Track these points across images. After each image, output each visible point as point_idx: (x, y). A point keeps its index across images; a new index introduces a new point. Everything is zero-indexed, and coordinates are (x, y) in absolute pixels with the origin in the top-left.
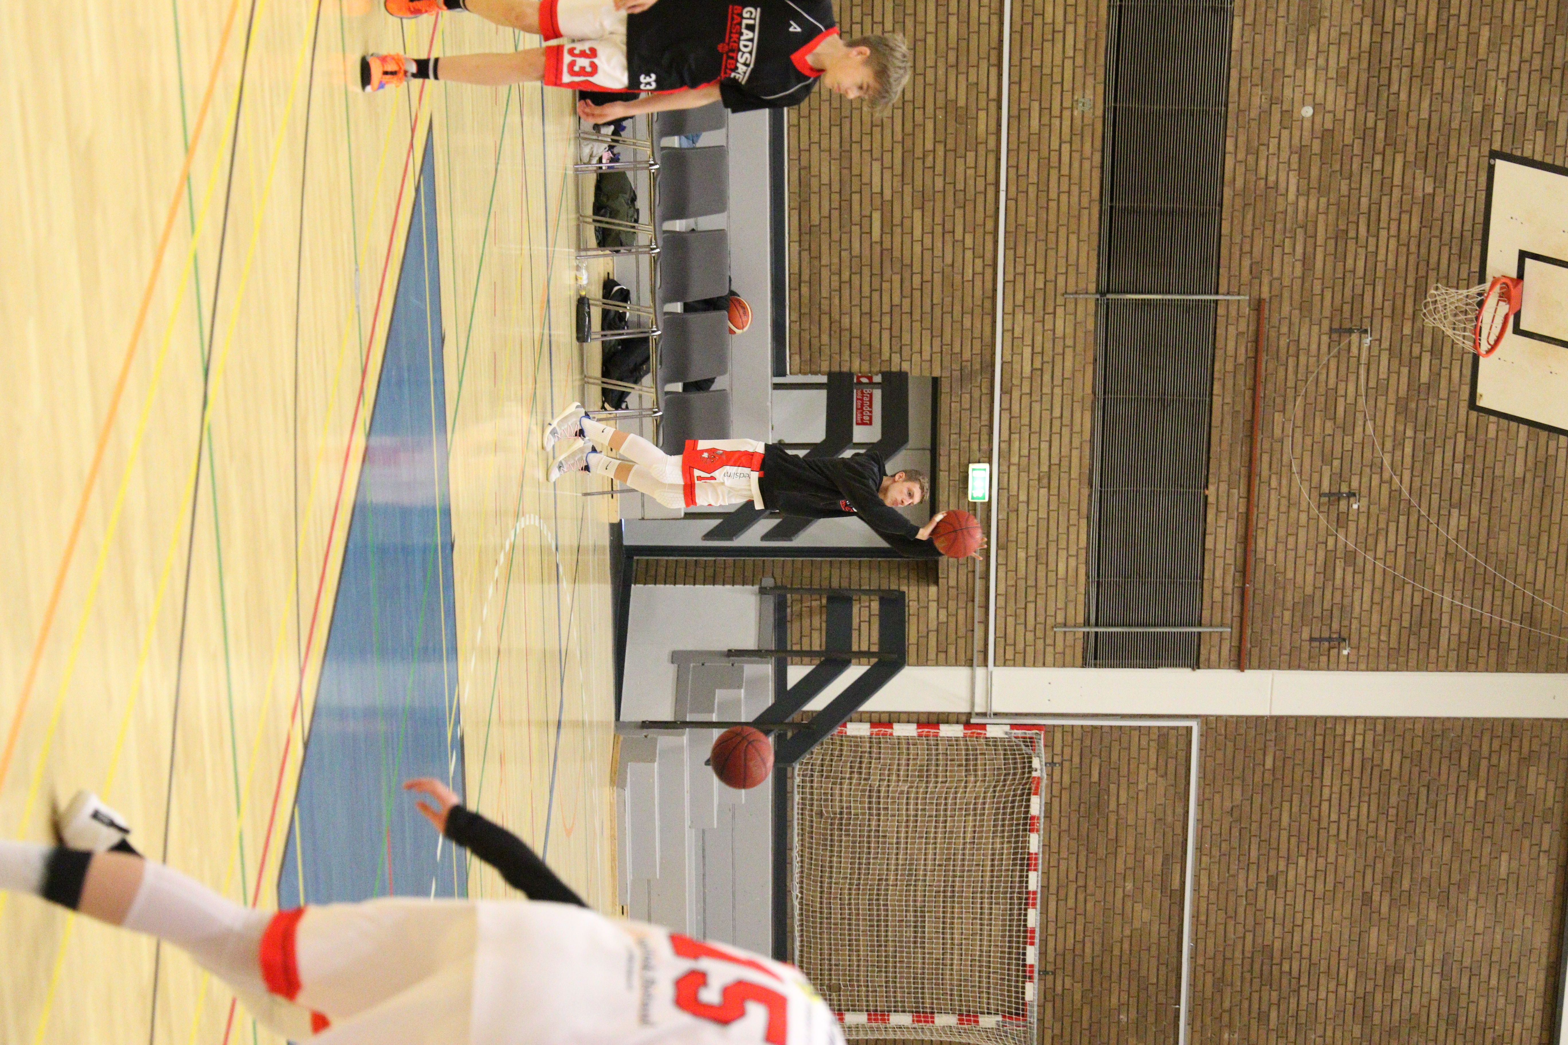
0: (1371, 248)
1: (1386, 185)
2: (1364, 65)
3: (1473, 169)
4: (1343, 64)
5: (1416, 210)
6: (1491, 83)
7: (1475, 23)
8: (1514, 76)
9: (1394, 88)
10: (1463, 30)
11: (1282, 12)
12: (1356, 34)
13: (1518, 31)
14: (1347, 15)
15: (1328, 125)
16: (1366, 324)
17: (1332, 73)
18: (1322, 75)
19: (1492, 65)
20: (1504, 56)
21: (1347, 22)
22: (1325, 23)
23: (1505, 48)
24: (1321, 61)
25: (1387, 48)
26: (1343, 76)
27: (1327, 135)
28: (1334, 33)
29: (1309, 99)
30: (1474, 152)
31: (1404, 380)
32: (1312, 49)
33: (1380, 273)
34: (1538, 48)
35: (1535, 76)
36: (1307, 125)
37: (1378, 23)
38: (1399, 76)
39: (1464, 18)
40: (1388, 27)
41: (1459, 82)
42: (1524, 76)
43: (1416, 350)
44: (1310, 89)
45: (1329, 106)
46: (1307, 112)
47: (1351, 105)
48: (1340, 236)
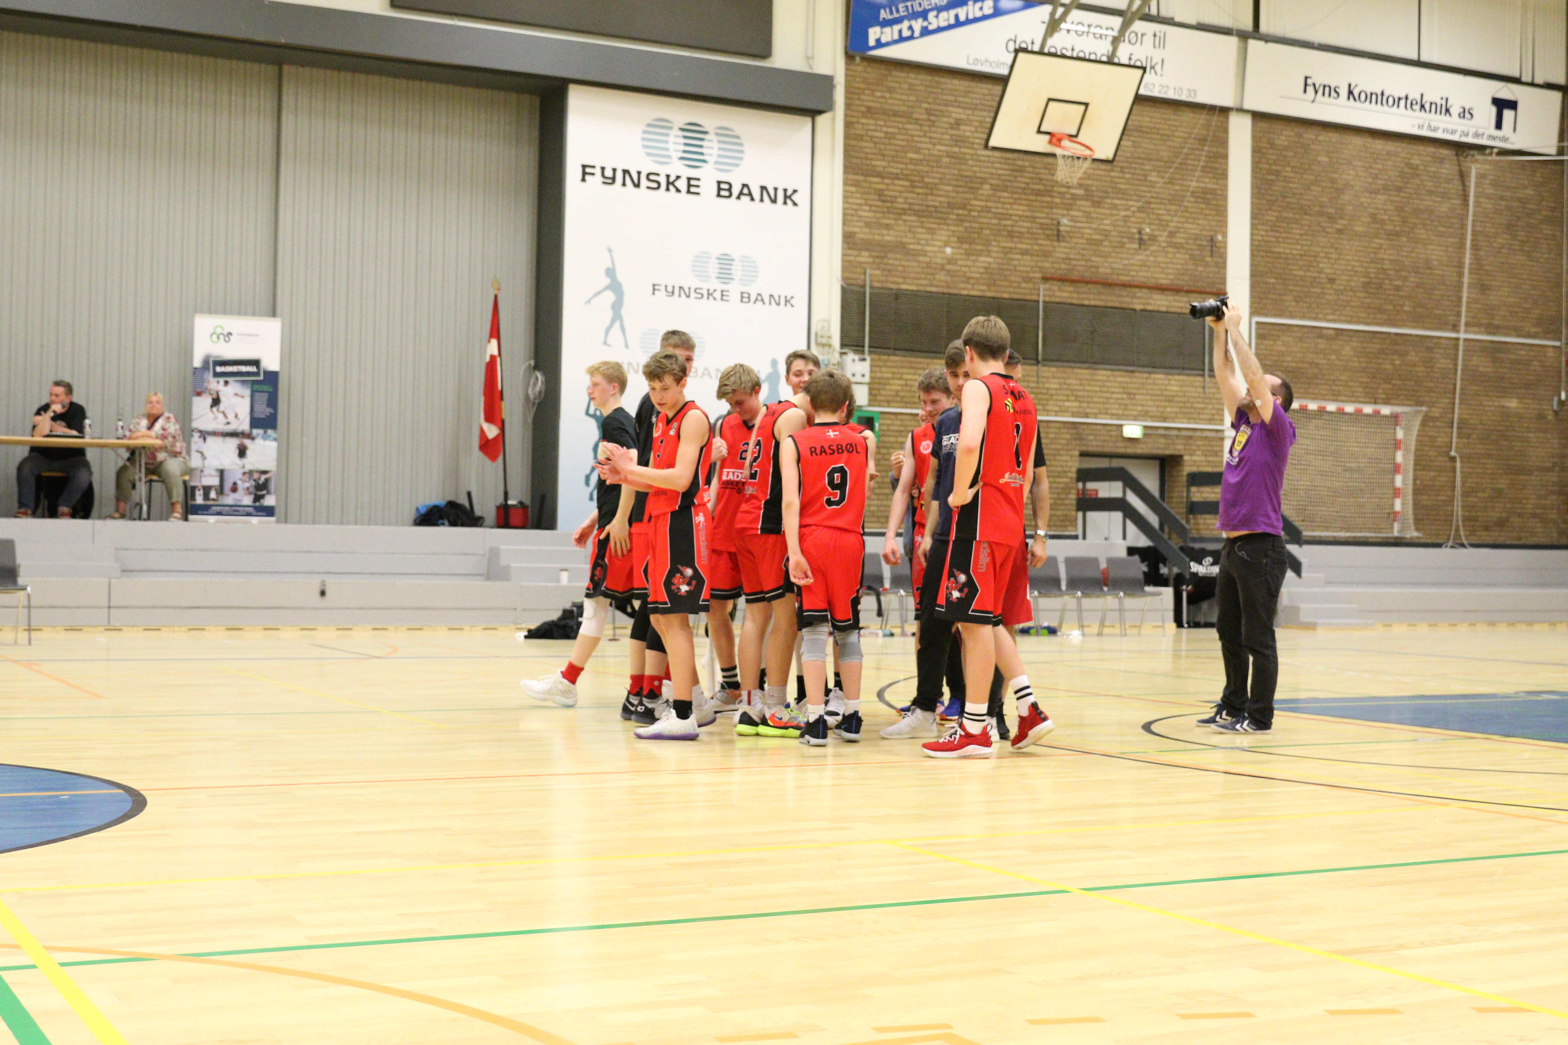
0: (1017, 218)
1: (986, 210)
2: (925, 219)
4: (924, 231)
5: (999, 194)
6: (936, 153)
7: (906, 160)
8: (933, 141)
9: (937, 204)
10: (909, 167)
11: (898, 263)
12: (909, 223)
13: (910, 138)
14: (900, 228)
15: (955, 239)
16: (1055, 222)
17: (929, 237)
18: (930, 242)
19: (926, 152)
20: (923, 145)
21: (904, 228)
22: (905, 240)
23: (918, 145)
24: (923, 242)
25: (917, 207)
26: (931, 231)
27: (961, 240)
28: (909, 235)
29: (942, 249)
30: (970, 162)
31: (1084, 203)
32: (917, 247)
33: (1029, 214)
34: (918, 127)
35: (933, 129)
36: (955, 251)
37: (904, 212)
38: (933, 201)
39: (903, 166)
40: (906, 206)
41: (935, 170)
42: (933, 135)
43: (1068, 196)
44: (936, 249)
45: (945, 238)
46: (948, 250)
47: (945, 227)
48: (1011, 235)
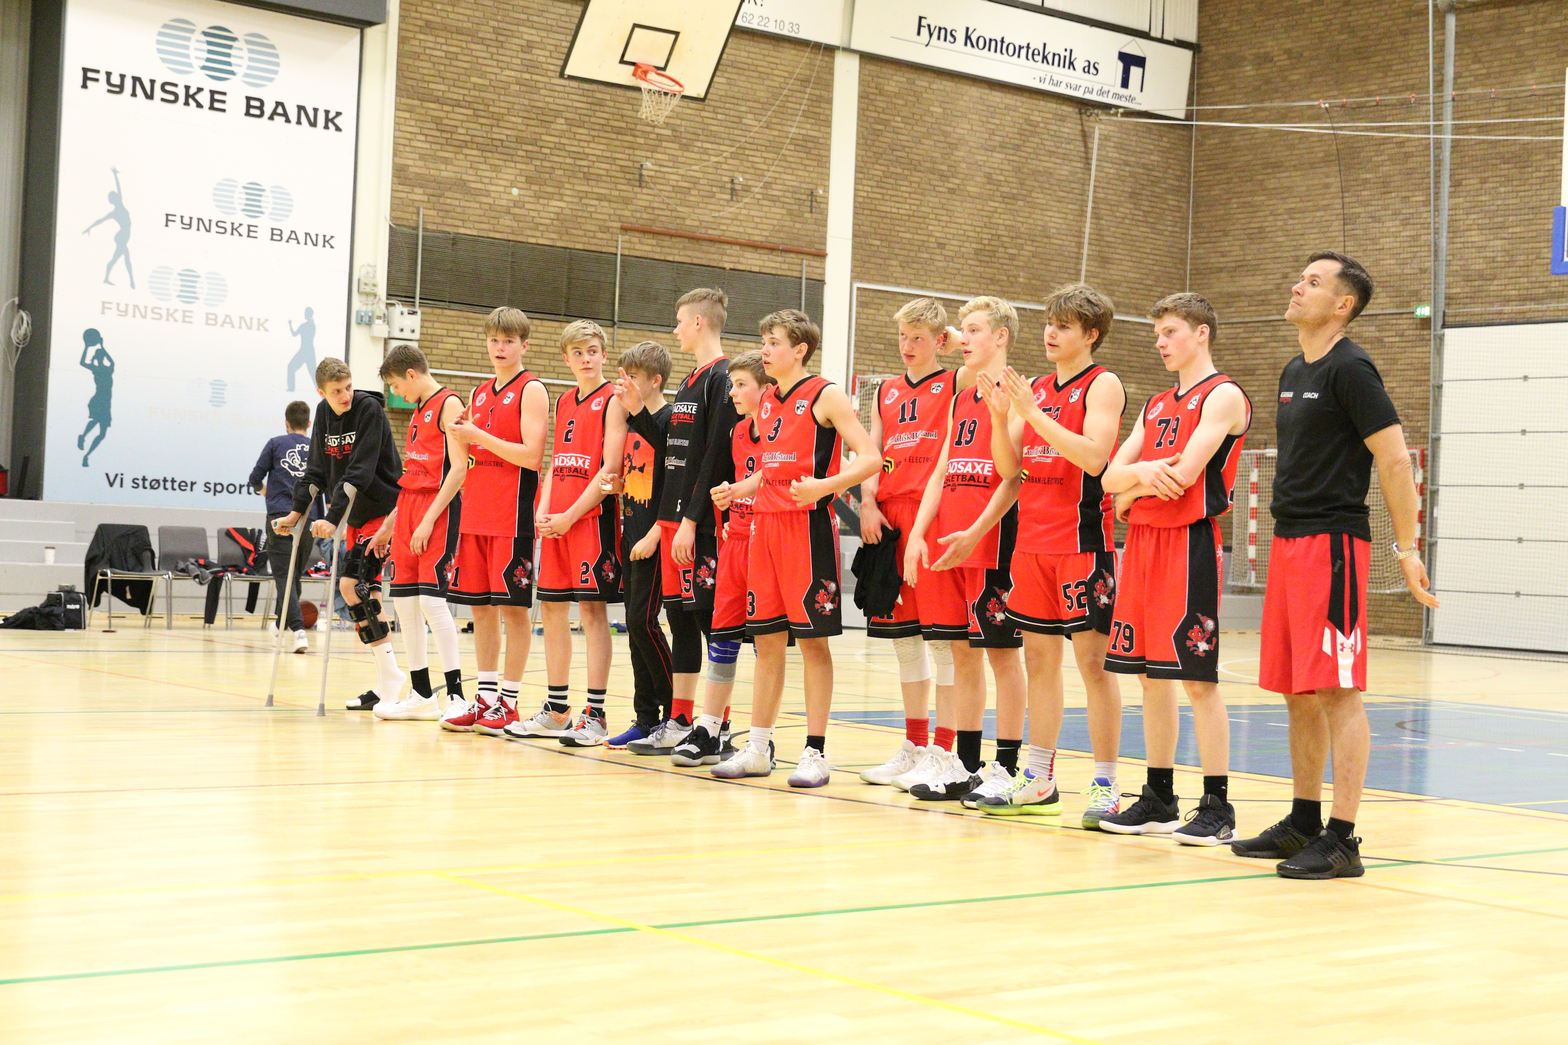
0: (594, 158)
1: (560, 147)
2: (489, 155)
3: (552, 93)
4: (488, 167)
5: (574, 129)
6: (504, 78)
7: (469, 85)
8: (500, 64)
9: (504, 138)
10: (472, 93)
11: (456, 203)
12: (471, 158)
13: (475, 60)
14: (461, 163)
15: (523, 179)
16: (637, 165)
17: (494, 175)
18: (494, 181)
19: (493, 77)
20: (489, 69)
21: (464, 164)
22: (465, 177)
23: (484, 68)
24: (486, 181)
25: (480, 140)
26: (495, 168)
27: (530, 180)
28: (471, 172)
29: (508, 190)
30: (543, 92)
31: (670, 145)
32: (479, 186)
33: (608, 154)
34: (484, 48)
35: (501, 51)
36: (523, 192)
37: (465, 144)
38: (499, 134)
39: (466, 92)
40: (468, 138)
41: (502, 98)
42: (501, 58)
43: (653, 136)
44: (501, 189)
45: (512, 178)
46: (515, 191)
47: (513, 165)
48: (587, 177)
